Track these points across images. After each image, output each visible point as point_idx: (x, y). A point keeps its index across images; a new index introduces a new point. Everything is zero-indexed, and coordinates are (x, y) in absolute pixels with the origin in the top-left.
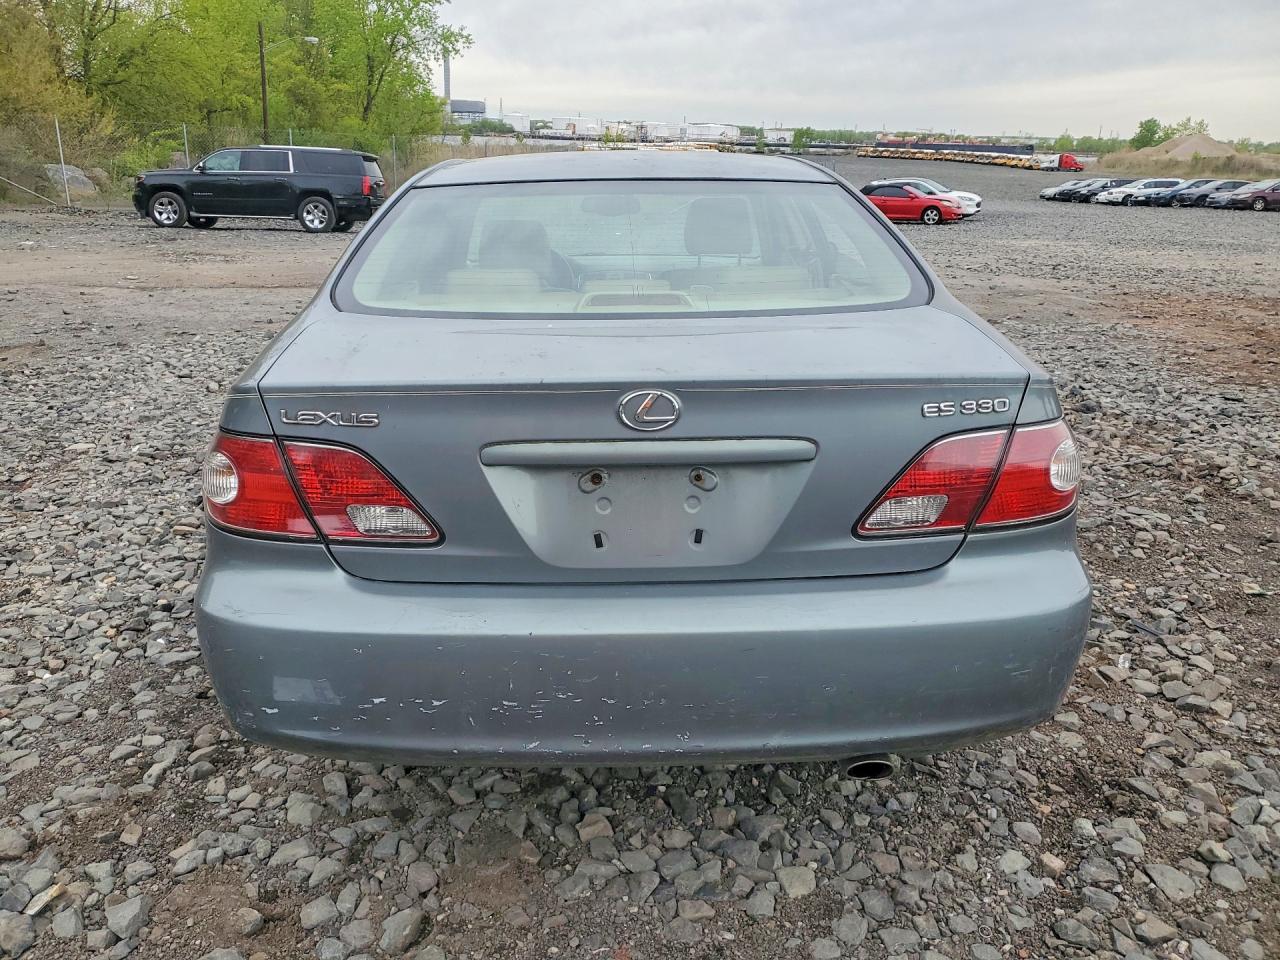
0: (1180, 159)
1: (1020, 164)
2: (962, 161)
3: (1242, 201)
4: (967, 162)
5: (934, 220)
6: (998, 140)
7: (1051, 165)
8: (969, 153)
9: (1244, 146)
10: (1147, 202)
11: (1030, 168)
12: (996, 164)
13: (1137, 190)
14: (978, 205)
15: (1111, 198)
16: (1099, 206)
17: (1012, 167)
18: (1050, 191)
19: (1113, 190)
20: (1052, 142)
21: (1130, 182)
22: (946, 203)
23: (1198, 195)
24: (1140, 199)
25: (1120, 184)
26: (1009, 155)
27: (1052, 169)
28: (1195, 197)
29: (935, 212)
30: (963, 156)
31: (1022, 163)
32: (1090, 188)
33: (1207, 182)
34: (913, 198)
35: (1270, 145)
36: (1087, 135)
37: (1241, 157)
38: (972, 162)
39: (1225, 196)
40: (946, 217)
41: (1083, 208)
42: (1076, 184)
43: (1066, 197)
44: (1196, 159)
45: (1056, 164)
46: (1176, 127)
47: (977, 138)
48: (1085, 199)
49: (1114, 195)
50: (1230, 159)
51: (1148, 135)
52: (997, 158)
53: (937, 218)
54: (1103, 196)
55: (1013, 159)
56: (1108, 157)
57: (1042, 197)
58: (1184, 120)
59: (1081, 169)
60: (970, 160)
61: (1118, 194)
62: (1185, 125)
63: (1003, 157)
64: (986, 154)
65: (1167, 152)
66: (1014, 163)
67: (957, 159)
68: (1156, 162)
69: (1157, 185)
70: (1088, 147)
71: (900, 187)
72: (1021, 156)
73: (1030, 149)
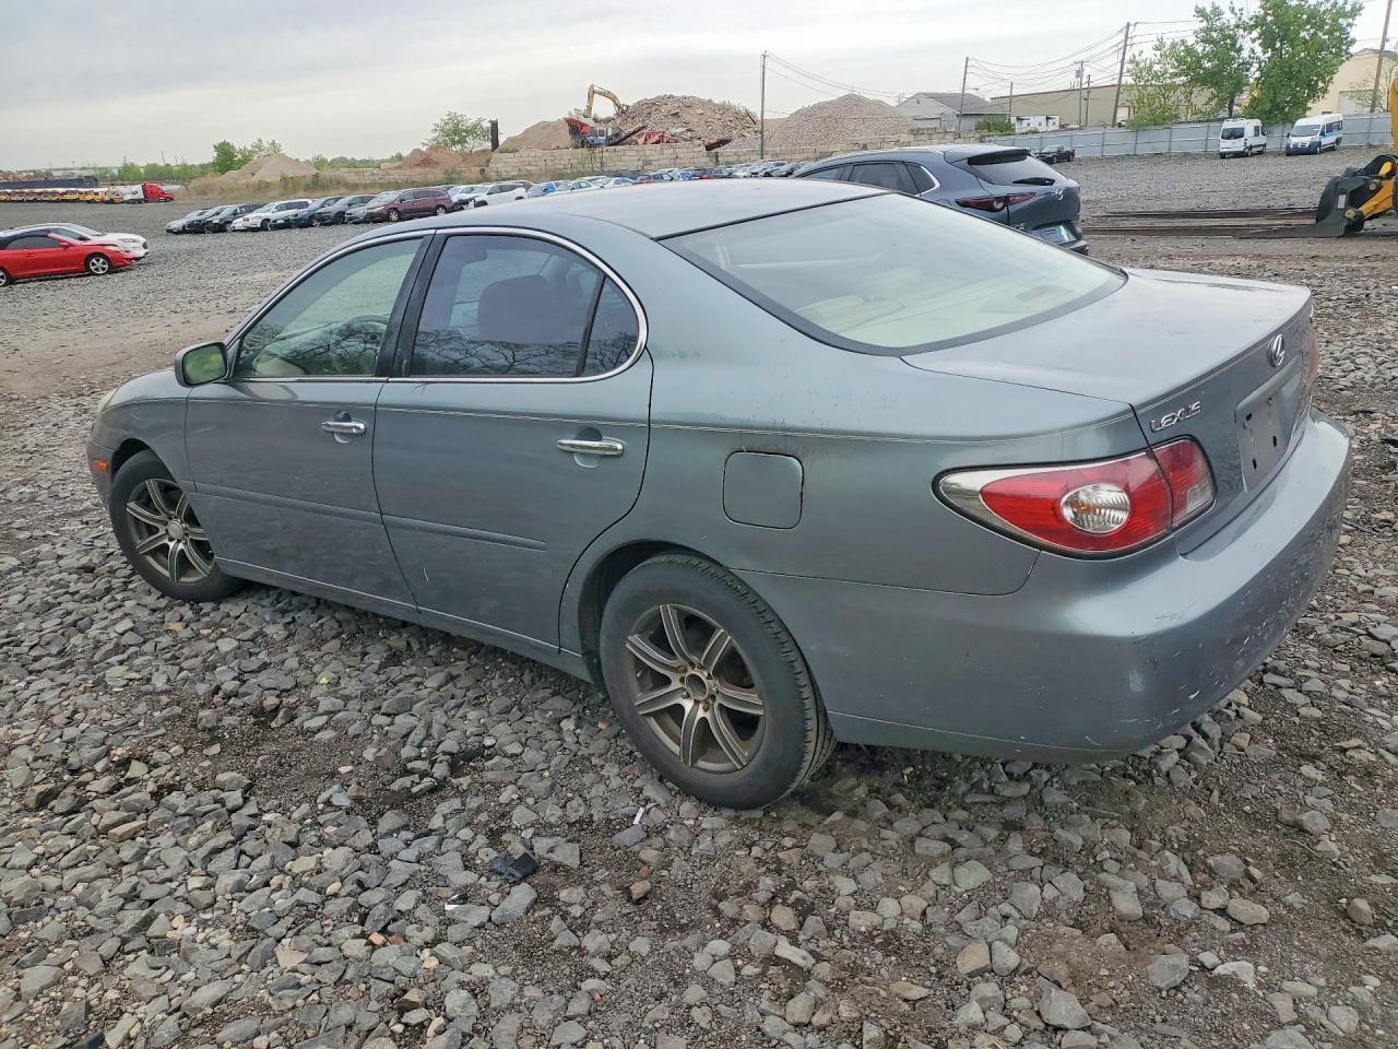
0: (268, 180)
1: (97, 198)
2: (22, 201)
3: (379, 214)
4: (28, 201)
5: (103, 269)
6: (48, 173)
7: (136, 197)
8: (26, 190)
9: (320, 163)
10: (287, 225)
11: (112, 202)
12: (68, 201)
13: (271, 212)
14: (145, 246)
15: (248, 224)
16: (237, 234)
17: (89, 202)
18: (177, 224)
19: (249, 216)
20: (116, 172)
21: (261, 207)
22: (111, 248)
23: (335, 212)
24: (278, 222)
25: (250, 209)
26: (80, 190)
27: (139, 201)
28: (333, 215)
29: (101, 260)
30: (21, 194)
31: (100, 197)
32: (220, 216)
33: (337, 200)
34: (66, 247)
35: (333, 160)
36: (151, 162)
37: (326, 173)
38: (35, 201)
39: (360, 211)
40: (117, 264)
41: (222, 238)
42: (200, 214)
43: (197, 228)
44: (284, 179)
45: (140, 195)
46: (250, 148)
47: (21, 172)
48: (221, 228)
49: (251, 221)
50: (316, 176)
51: (227, 159)
52: (66, 193)
53: (106, 266)
54: (239, 223)
55: (86, 193)
56: (194, 183)
57: (169, 231)
58: (256, 141)
59: (172, 199)
60: (32, 198)
61: (254, 218)
62: (259, 146)
63: (74, 193)
64: (50, 190)
65: (253, 175)
66: (89, 197)
67: (13, 199)
68: (247, 185)
69: (289, 207)
70: (166, 174)
71: (44, 235)
72: (96, 190)
73: (93, 181)
